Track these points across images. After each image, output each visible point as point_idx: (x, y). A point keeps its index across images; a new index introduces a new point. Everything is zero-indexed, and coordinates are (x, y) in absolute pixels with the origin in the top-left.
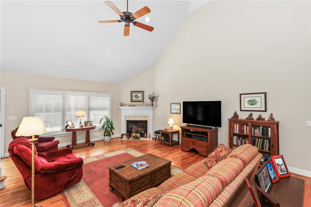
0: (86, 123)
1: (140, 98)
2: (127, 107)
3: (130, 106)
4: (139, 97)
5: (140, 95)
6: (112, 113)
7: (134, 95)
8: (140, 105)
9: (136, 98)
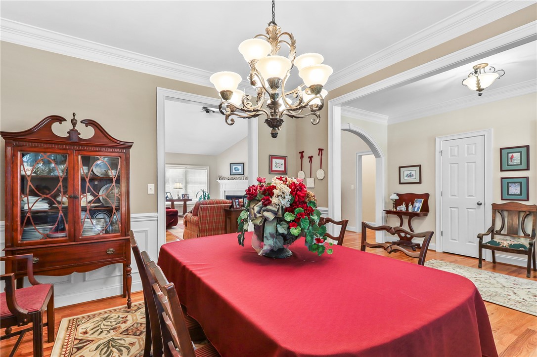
0: (184, 195)
1: (240, 171)
2: (226, 181)
3: (229, 180)
4: (238, 170)
5: (240, 167)
6: (210, 187)
7: (234, 167)
8: (240, 179)
9: (236, 171)
